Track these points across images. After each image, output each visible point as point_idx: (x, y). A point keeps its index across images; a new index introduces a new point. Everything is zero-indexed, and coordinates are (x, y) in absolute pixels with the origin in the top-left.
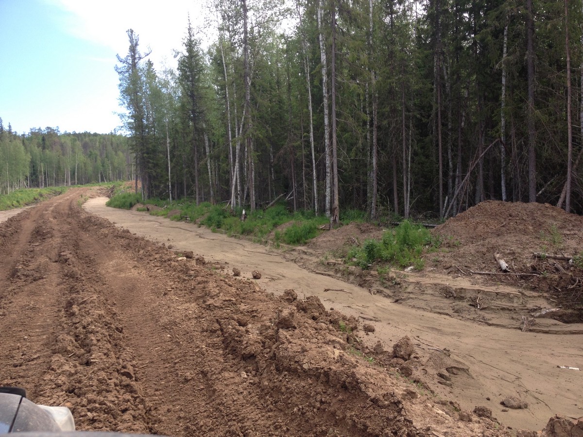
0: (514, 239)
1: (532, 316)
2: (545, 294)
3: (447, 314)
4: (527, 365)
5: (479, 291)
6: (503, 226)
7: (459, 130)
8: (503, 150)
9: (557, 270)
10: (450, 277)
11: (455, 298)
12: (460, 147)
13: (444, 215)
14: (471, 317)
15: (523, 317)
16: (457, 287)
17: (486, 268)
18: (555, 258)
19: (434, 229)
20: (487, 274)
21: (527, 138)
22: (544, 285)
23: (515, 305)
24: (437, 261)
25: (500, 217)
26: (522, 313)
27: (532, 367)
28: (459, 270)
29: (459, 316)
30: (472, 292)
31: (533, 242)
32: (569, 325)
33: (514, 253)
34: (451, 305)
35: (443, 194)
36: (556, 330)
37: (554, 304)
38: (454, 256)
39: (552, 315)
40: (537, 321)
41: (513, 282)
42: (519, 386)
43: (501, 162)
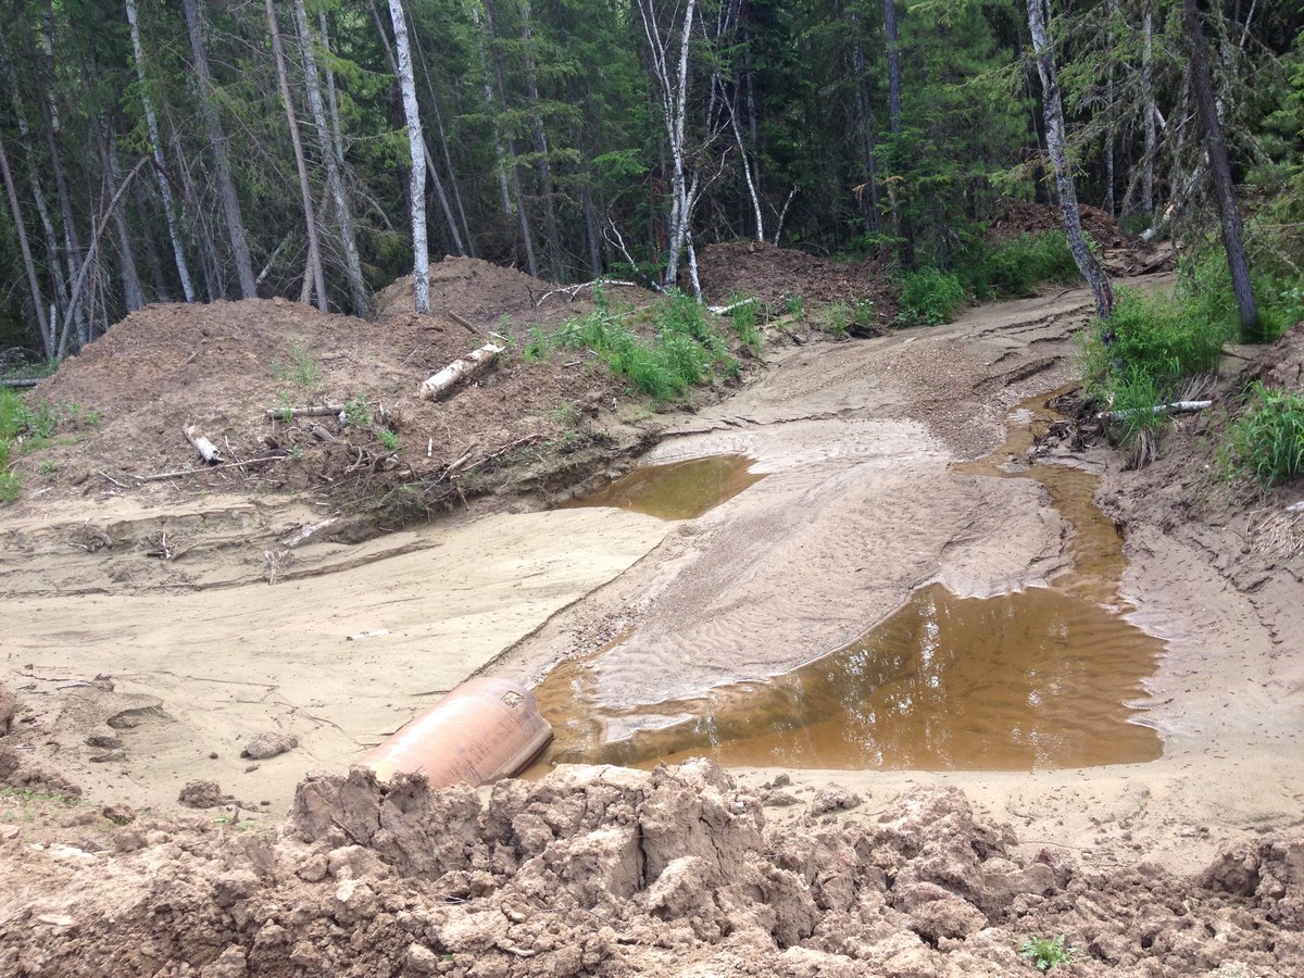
0: (220, 387)
1: (286, 547)
2: (304, 495)
3: (99, 591)
4: (288, 654)
5: (163, 520)
6: (193, 361)
7: (50, 138)
8: (163, 182)
9: (319, 438)
10: (91, 502)
11: (110, 547)
12: (60, 181)
13: (56, 353)
14: (155, 582)
15: (267, 553)
16: (111, 522)
17: (171, 463)
18: (311, 415)
19: (33, 392)
20: (174, 477)
21: (210, 153)
22: (298, 476)
23: (247, 531)
24: (52, 470)
25: (182, 339)
26: (263, 545)
27: (298, 656)
28: (108, 481)
29: (126, 587)
30: (146, 527)
31: (261, 386)
32: (360, 546)
33: (225, 418)
34: (104, 567)
35: (43, 300)
36: (337, 562)
37: (325, 512)
38: (92, 448)
39: (325, 535)
40: (297, 553)
41: (234, 482)
42: (277, 703)
43: (163, 211)
